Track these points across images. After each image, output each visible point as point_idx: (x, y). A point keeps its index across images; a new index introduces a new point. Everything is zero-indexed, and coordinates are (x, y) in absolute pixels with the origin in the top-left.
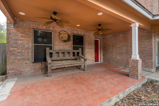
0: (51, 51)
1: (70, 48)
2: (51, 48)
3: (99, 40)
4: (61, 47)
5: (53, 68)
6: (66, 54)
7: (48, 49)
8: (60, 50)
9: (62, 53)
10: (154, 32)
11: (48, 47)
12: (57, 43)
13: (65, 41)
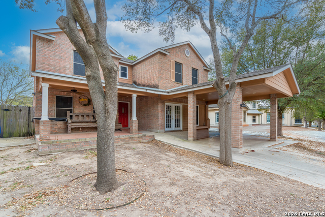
0: (71, 114)
1: (90, 112)
2: (71, 111)
3: (129, 103)
4: (81, 111)
5: (72, 127)
6: (85, 116)
7: (68, 112)
8: (80, 113)
9: (82, 116)
10: (161, 99)
11: (68, 110)
12: (77, 107)
13: (85, 105)
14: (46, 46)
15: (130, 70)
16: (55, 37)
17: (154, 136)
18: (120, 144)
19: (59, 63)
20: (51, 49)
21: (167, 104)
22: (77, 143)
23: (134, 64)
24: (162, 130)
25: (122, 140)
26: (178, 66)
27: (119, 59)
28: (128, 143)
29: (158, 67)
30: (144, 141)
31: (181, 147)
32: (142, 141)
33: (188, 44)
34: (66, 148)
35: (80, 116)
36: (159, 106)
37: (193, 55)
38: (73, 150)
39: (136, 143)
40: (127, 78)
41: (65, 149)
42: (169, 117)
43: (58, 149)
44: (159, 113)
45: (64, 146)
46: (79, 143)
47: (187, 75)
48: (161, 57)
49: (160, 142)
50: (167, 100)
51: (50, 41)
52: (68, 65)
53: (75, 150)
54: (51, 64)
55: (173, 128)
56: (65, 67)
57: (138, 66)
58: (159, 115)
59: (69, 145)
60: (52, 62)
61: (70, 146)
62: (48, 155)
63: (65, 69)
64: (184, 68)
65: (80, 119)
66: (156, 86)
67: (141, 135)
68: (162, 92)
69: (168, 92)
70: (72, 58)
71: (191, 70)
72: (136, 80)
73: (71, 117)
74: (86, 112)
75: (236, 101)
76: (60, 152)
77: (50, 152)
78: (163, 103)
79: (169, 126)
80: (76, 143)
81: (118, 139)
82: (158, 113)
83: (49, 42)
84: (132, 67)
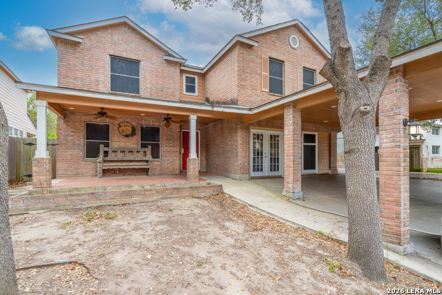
0: (106, 149)
1: (135, 146)
2: (107, 145)
3: (199, 132)
4: (122, 145)
5: (105, 168)
6: (127, 152)
7: (102, 146)
8: (120, 148)
9: (121, 152)
10: (243, 122)
11: (102, 143)
12: (116, 138)
13: (127, 136)
14: (71, 51)
15: (201, 81)
16: (83, 37)
17: (221, 186)
18: (155, 198)
19: (90, 76)
20: (78, 55)
21: (253, 131)
22: (75, 195)
23: (205, 70)
24: (244, 176)
25: (158, 192)
26: (276, 66)
27: (181, 64)
28: (171, 198)
29: (237, 69)
30: (202, 195)
31: (263, 211)
32: (197, 195)
33: (296, 26)
34: (54, 203)
35: (119, 152)
36: (239, 134)
37: (305, 44)
38: (67, 207)
39: (184, 197)
40: (196, 94)
41: (53, 206)
42: (259, 154)
43: (40, 206)
44: (239, 146)
45: (52, 201)
46: (78, 195)
47: (293, 80)
48: (243, 50)
49: (231, 197)
50: (253, 125)
51: (77, 44)
52: (102, 78)
53: (71, 207)
54: (77, 78)
55: (266, 171)
56: (97, 81)
57: (211, 74)
58: (239, 150)
59: (60, 199)
60: (79, 75)
61: (62, 201)
62: (23, 214)
63: (98, 84)
64: (287, 68)
65: (120, 156)
66: (234, 102)
67: (203, 183)
68: (243, 109)
69: (250, 109)
70: (108, 67)
71: (302, 71)
72: (209, 96)
73: (106, 153)
74: (129, 147)
75: (391, 113)
76: (43, 209)
77: (26, 210)
78: (247, 129)
79: (258, 168)
80: (72, 195)
81: (151, 190)
82: (237, 146)
83: (75, 45)
84: (203, 76)
